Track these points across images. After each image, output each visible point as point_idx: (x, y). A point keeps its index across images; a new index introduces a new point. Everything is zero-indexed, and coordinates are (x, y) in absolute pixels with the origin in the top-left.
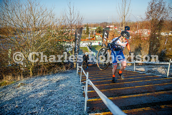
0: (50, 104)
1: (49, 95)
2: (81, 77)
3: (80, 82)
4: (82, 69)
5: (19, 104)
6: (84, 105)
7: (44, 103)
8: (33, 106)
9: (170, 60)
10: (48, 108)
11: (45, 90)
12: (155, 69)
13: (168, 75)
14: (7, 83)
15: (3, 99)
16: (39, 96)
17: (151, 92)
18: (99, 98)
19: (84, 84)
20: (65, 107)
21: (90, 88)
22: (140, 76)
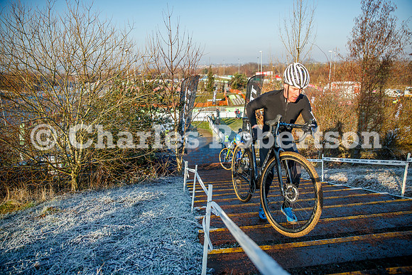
0: (117, 259)
1: (116, 238)
2: (194, 194)
3: (192, 207)
4: (196, 174)
5: (43, 260)
6: (201, 264)
7: (103, 256)
8: (78, 265)
9: (409, 154)
10: (113, 270)
11: (106, 225)
12: (373, 176)
13: (403, 192)
14: (14, 207)
15: (4, 246)
16: (93, 241)
17: (363, 234)
18: (238, 245)
19: (203, 212)
20: (154, 268)
21: (216, 221)
22: (335, 194)
